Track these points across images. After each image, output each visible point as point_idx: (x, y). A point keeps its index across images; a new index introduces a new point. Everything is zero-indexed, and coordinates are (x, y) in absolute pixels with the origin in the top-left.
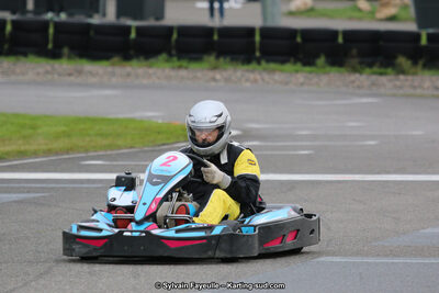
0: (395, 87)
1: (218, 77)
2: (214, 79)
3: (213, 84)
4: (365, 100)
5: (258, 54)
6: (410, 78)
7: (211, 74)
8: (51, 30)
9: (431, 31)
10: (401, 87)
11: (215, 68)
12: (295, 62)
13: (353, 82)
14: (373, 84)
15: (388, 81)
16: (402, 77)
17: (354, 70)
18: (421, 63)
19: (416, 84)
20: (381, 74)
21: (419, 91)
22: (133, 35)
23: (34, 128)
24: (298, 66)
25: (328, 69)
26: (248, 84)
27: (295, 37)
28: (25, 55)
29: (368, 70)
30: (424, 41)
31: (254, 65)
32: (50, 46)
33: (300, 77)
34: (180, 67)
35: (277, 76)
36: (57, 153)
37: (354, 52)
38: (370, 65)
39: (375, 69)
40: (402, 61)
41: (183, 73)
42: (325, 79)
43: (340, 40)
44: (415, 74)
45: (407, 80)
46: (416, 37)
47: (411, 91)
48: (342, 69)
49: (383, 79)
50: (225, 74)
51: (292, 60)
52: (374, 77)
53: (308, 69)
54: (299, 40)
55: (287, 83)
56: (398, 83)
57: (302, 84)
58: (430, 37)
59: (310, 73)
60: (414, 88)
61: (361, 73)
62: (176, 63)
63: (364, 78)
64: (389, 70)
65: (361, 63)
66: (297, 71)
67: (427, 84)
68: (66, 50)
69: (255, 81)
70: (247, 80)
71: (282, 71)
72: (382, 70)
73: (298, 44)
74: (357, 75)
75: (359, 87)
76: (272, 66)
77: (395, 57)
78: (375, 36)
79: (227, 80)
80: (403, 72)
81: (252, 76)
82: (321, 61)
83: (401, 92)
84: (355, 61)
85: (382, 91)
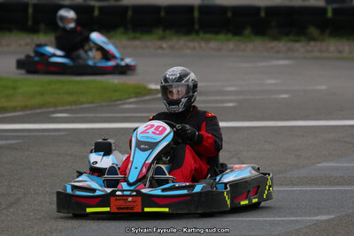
0: (307, 51)
1: (164, 45)
2: (161, 48)
3: (160, 51)
4: (281, 62)
5: (196, 26)
6: (318, 44)
7: (158, 43)
8: (30, 10)
9: (335, 6)
10: (311, 51)
11: (162, 38)
12: (227, 33)
13: (273, 48)
14: (289, 49)
15: (300, 47)
16: (312, 43)
17: (275, 38)
18: (327, 31)
19: (323, 48)
20: (296, 41)
21: (325, 55)
22: (96, 13)
23: (14, 88)
24: (230, 36)
25: (253, 38)
26: (188, 52)
27: (226, 12)
28: (10, 30)
29: (285, 38)
30: (330, 14)
31: (193, 36)
32: (30, 23)
33: (231, 45)
34: (134, 38)
35: (213, 45)
36: (31, 108)
37: (274, 23)
38: (287, 34)
39: (292, 37)
40: (313, 30)
41: (137, 43)
42: (250, 46)
43: (263, 14)
44: (322, 40)
45: (316, 46)
46: (323, 11)
48: (264, 38)
49: (297, 45)
50: (171, 43)
51: (224, 31)
52: (290, 44)
53: (237, 38)
54: (229, 14)
55: (219, 50)
56: (309, 48)
57: (232, 50)
58: (334, 11)
59: (239, 41)
60: (322, 52)
61: (279, 41)
62: (131, 35)
63: (281, 45)
64: (302, 38)
65: (280, 33)
66: (228, 40)
67: (332, 48)
68: (42, 26)
69: (194, 48)
70: (188, 48)
71: (216, 40)
72: (296, 38)
73: (228, 18)
74: (276, 43)
75: (278, 52)
76: (208, 36)
77: (306, 28)
78: (290, 11)
79: (172, 48)
80: (313, 39)
81: (191, 45)
82: (247, 31)
83: (311, 55)
84: (274, 31)
85: (296, 54)
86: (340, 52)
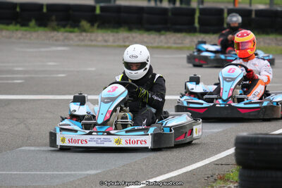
0: (79, 40)
4: (60, 48)
6: (89, 34)
9: (102, 5)
10: (83, 40)
12: (16, 24)
13: (53, 37)
14: (66, 38)
15: (75, 37)
16: (84, 34)
17: (54, 29)
18: (96, 25)
19: (93, 38)
20: (71, 32)
21: (94, 43)
24: (18, 27)
25: (37, 28)
27: (16, 8)
29: (62, 29)
30: (98, 11)
33: (19, 34)
35: (4, 33)
37: (54, 17)
38: (64, 26)
39: (67, 29)
40: (84, 24)
42: (35, 35)
43: (45, 10)
44: (92, 32)
45: (87, 36)
46: (93, 8)
47: (89, 43)
48: (46, 29)
49: (72, 35)
51: (14, 23)
52: (66, 34)
53: (24, 28)
54: (18, 9)
55: (10, 38)
56: (82, 38)
57: (20, 38)
58: (102, 9)
59: (26, 31)
60: (92, 41)
61: (58, 31)
63: (60, 34)
64: (76, 29)
65: (58, 25)
66: (17, 30)
67: (100, 38)
71: (7, 30)
72: (71, 30)
73: (17, 13)
74: (55, 33)
77: (79, 22)
78: (67, 8)
80: (85, 31)
82: (33, 23)
83: (83, 43)
84: (54, 24)
85: (71, 42)
86: (106, 41)
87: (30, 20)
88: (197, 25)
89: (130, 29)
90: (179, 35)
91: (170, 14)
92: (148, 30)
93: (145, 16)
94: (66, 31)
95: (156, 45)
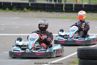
4: (17, 18)
13: (14, 14)
14: (19, 14)
15: (22, 14)
16: (25, 13)
17: (15, 11)
18: (29, 9)
20: (21, 12)
21: (29, 16)
24: (2, 10)
25: (9, 11)
29: (18, 11)
33: (3, 13)
37: (15, 7)
39: (19, 11)
40: (25, 9)
42: (8, 13)
43: (12, 4)
44: (28, 12)
46: (28, 4)
48: (12, 11)
52: (19, 13)
53: (4, 11)
54: (2, 4)
56: (24, 14)
57: (3, 14)
58: (31, 4)
60: (28, 15)
63: (17, 13)
65: (16, 10)
67: (30, 14)
75: (16, 15)
77: (23, 8)
78: (19, 4)
83: (25, 16)
84: (15, 9)
85: (21, 16)
86: (33, 15)
87: (6, 8)
88: (64, 9)
89: (41, 11)
90: (58, 13)
91: (55, 6)
92: (47, 11)
93: (46, 6)
94: (19, 12)
95: (50, 16)
